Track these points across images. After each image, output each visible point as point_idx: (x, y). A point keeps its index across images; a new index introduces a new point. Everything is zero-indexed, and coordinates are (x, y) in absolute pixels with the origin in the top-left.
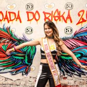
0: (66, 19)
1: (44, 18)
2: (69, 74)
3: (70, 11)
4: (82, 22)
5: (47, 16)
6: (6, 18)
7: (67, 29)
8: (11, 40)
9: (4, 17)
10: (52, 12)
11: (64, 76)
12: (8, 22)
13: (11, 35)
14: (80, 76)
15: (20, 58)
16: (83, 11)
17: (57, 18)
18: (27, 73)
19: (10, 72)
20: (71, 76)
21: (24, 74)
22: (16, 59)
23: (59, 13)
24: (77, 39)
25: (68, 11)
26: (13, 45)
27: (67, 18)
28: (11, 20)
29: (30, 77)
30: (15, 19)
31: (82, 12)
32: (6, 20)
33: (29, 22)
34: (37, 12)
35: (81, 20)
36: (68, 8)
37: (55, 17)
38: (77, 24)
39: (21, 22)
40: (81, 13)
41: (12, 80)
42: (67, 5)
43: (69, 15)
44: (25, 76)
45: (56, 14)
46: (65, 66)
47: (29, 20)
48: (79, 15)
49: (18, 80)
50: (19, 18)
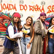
1: (29, 9)
4: (49, 12)
5: (31, 8)
9: (6, 7)
10: (34, 6)
12: (9, 10)
16: (50, 6)
17: (36, 9)
27: (42, 10)
28: (10, 9)
30: (13, 9)
32: (7, 9)
34: (26, 5)
35: (49, 11)
36: (43, 4)
37: (35, 9)
38: (47, 13)
40: (49, 8)
43: (43, 8)
45: (36, 7)
47: (21, 10)
48: (48, 8)
50: (15, 8)
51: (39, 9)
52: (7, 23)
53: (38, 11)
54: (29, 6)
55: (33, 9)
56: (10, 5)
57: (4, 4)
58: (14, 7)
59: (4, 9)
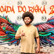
0: (42, 11)
2: (44, 45)
3: (45, 6)
5: (31, 9)
6: (5, 10)
7: (43, 17)
8: (8, 24)
9: (4, 10)
10: (34, 6)
11: (41, 47)
13: (8, 21)
14: (51, 46)
15: (14, 35)
18: (18, 44)
19: (7, 44)
20: (45, 47)
21: (16, 45)
22: (11, 36)
23: (38, 8)
24: (49, 24)
25: (43, 6)
26: (9, 27)
28: (8, 12)
29: (20, 47)
30: (11, 11)
31: (53, 7)
32: (5, 12)
33: (20, 12)
35: (52, 12)
36: (44, 4)
37: (35, 10)
38: (49, 14)
39: (14, 13)
41: (9, 49)
42: (43, 2)
43: (44, 8)
44: (17, 46)
45: (36, 8)
46: (41, 40)
47: (19, 12)
48: (51, 8)
49: (12, 48)
51: (39, 10)
52: (5, 26)
53: (39, 12)
54: (29, 7)
55: (32, 10)
56: (7, 7)
57: (2, 7)
58: (12, 9)
59: (2, 12)
